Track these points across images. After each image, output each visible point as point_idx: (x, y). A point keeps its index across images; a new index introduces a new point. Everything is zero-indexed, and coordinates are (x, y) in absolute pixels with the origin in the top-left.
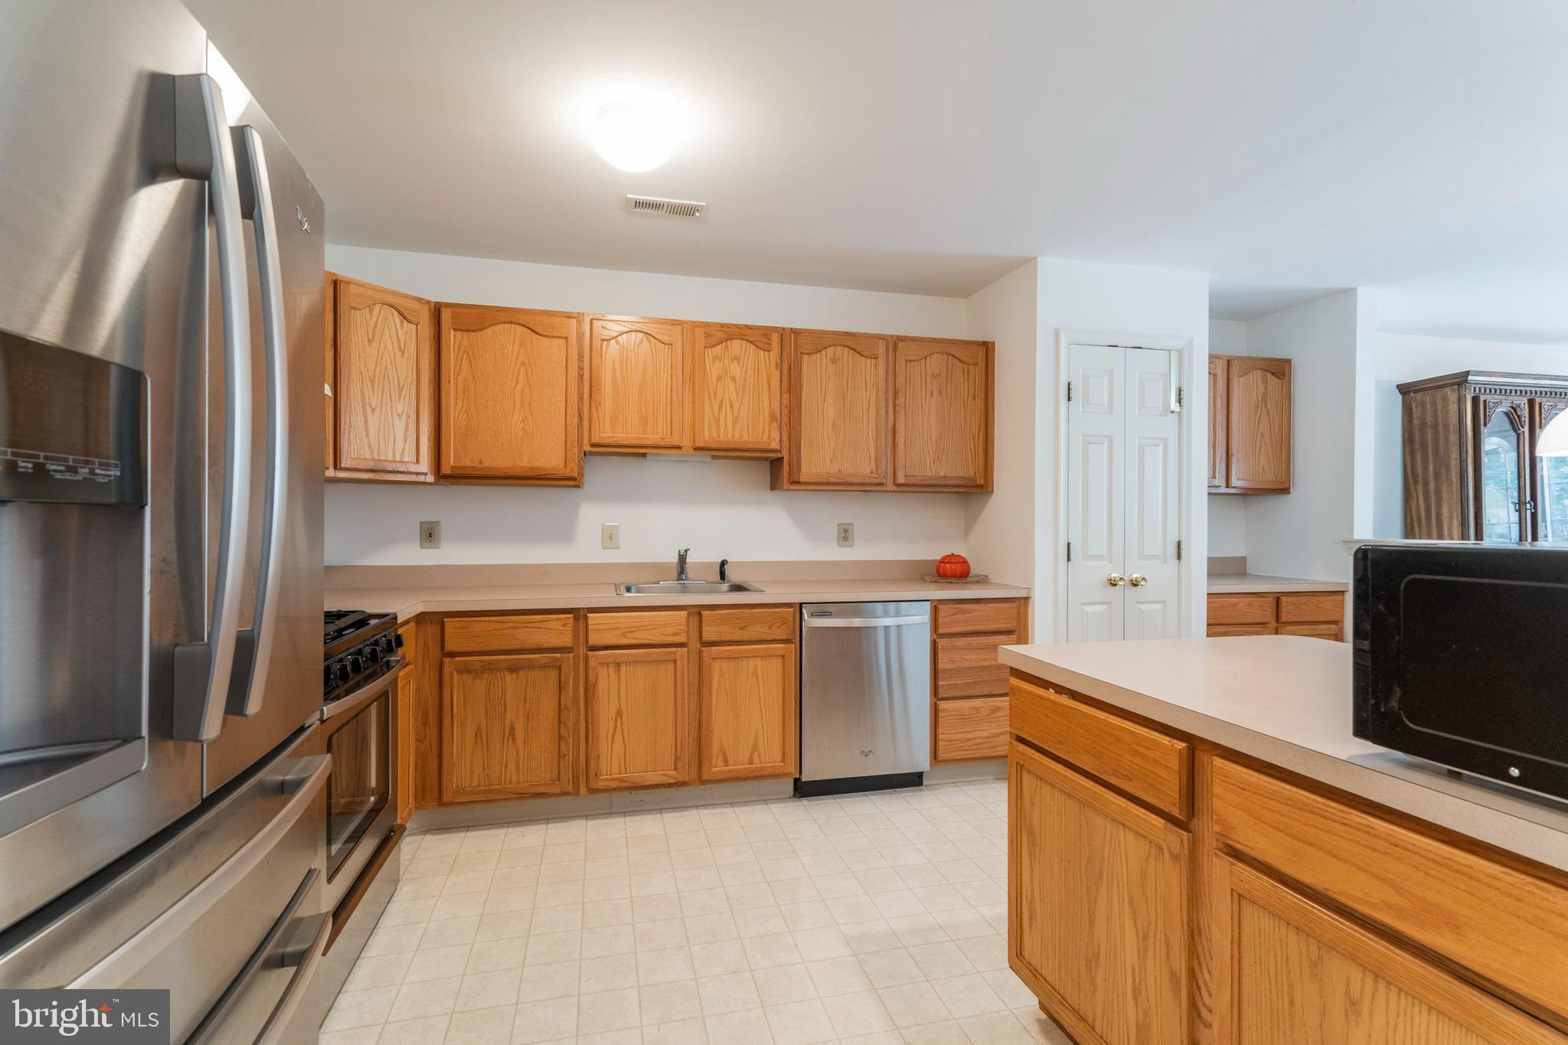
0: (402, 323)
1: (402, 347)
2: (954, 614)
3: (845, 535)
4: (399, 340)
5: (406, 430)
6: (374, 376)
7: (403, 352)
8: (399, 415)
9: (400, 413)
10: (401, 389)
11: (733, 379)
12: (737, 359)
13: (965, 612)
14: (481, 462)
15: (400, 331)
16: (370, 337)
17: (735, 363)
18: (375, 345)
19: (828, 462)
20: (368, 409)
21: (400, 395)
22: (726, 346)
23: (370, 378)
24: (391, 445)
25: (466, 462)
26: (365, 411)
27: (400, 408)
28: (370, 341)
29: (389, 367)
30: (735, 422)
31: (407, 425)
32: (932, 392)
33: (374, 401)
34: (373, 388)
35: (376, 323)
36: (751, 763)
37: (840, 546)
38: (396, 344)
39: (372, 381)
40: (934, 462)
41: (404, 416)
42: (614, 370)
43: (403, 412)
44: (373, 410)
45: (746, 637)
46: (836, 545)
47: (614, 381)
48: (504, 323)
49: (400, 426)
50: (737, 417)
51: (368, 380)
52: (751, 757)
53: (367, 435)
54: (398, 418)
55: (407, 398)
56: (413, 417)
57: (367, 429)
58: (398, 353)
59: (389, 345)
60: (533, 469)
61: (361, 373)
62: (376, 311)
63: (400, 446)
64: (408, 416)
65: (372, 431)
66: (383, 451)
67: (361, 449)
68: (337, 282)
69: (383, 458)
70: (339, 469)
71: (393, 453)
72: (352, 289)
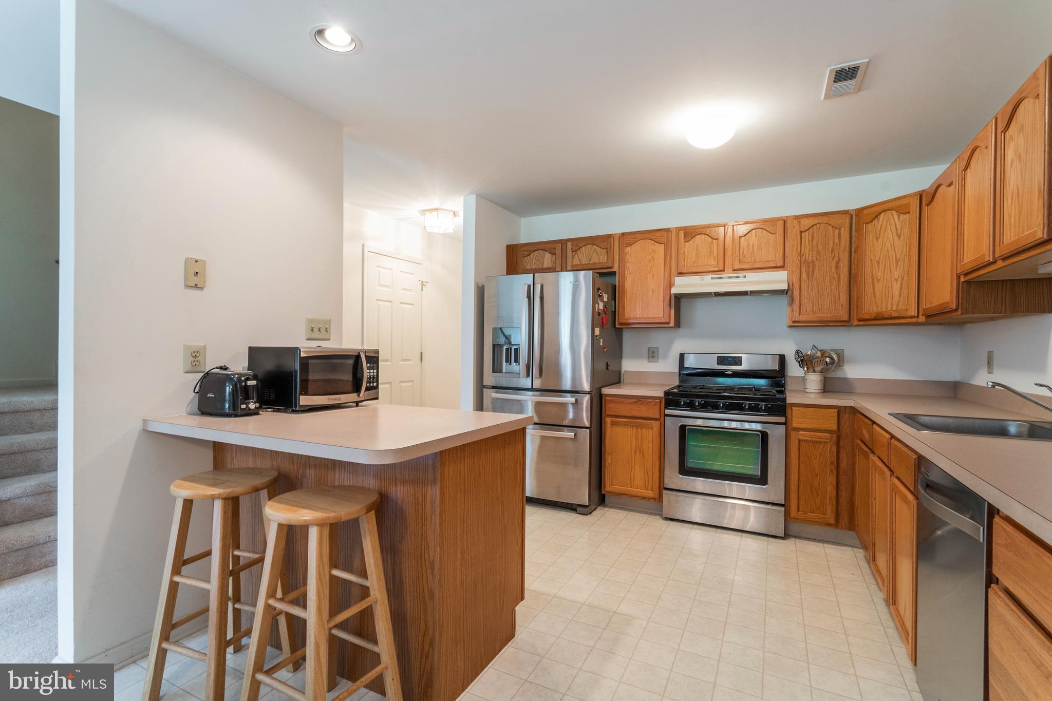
0: (899, 217)
1: (899, 233)
4: (897, 229)
5: (901, 288)
6: (880, 259)
7: (899, 236)
8: (896, 279)
9: (896, 278)
10: (897, 261)
11: (1021, 158)
12: (1022, 128)
15: (897, 223)
16: (878, 236)
18: (880, 240)
20: (876, 281)
21: (897, 265)
22: (1017, 119)
23: (877, 262)
24: (890, 301)
25: (929, 307)
26: (873, 283)
27: (896, 274)
28: (877, 239)
29: (890, 250)
30: (1020, 214)
31: (901, 284)
33: (879, 274)
34: (878, 267)
35: (882, 225)
38: (895, 233)
39: (878, 263)
41: (900, 279)
43: (898, 277)
44: (878, 281)
45: (901, 477)
47: (969, 206)
48: (938, 188)
49: (896, 287)
50: (1021, 206)
51: (875, 263)
53: (875, 297)
54: (895, 282)
55: (902, 268)
56: (905, 279)
57: (874, 293)
58: (896, 238)
59: (890, 236)
61: (871, 260)
62: (881, 219)
63: (896, 299)
64: (903, 278)
65: (877, 293)
66: (884, 305)
67: (870, 307)
68: (860, 211)
69: (884, 309)
70: (860, 320)
71: (892, 304)
72: (865, 212)
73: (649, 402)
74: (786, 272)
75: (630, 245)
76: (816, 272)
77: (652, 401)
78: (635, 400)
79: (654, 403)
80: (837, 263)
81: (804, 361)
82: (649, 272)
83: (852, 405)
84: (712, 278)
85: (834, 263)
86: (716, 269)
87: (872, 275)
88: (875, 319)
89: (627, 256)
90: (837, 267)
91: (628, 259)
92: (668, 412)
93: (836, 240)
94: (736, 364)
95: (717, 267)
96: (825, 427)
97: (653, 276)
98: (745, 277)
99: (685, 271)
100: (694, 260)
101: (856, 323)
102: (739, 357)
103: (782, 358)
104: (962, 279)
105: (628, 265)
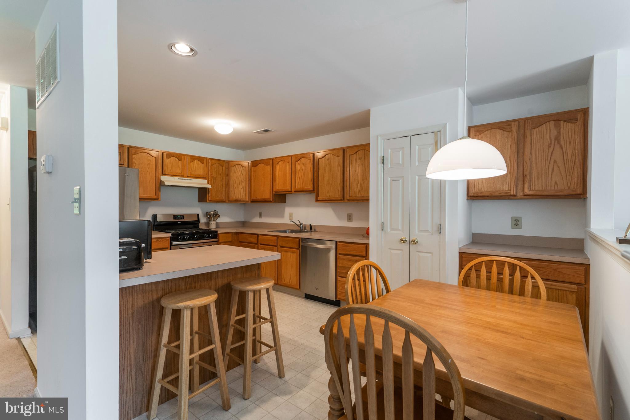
0: (242, 168)
2: (343, 247)
3: (350, 218)
5: (243, 191)
7: (243, 174)
10: (242, 182)
11: (302, 170)
12: (303, 164)
13: (347, 246)
14: (257, 198)
17: (303, 165)
18: (236, 174)
19: (326, 193)
20: (235, 188)
21: (242, 184)
22: (301, 161)
24: (240, 195)
25: (255, 198)
26: (234, 188)
28: (235, 173)
29: (239, 178)
30: (303, 183)
31: (243, 190)
32: (359, 165)
33: (236, 186)
35: (236, 169)
36: (289, 283)
37: (348, 221)
38: (241, 173)
39: (236, 182)
40: (360, 191)
42: (278, 172)
43: (242, 187)
44: (236, 188)
45: (288, 246)
46: (347, 220)
47: (278, 174)
48: (260, 164)
49: (242, 191)
50: (303, 181)
52: (290, 281)
53: (234, 193)
54: (241, 189)
56: (245, 188)
57: (234, 192)
58: (241, 175)
59: (239, 173)
60: (264, 199)
61: (233, 180)
62: (236, 166)
63: (242, 195)
64: (244, 188)
65: (235, 192)
66: (238, 196)
67: (233, 196)
68: (228, 162)
69: (238, 198)
70: (228, 201)
71: (240, 197)
72: (231, 163)
73: (163, 240)
74: (207, 180)
75: (135, 154)
76: (216, 182)
77: (165, 240)
78: (156, 240)
79: (166, 240)
80: (222, 179)
81: (208, 216)
82: (147, 171)
83: (236, 231)
84: (178, 179)
85: (221, 179)
86: (181, 175)
87: (233, 185)
88: (235, 201)
89: (134, 160)
90: (222, 181)
91: (134, 162)
92: (174, 243)
93: (222, 171)
94: (182, 219)
95: (181, 174)
96: (229, 240)
97: (150, 173)
98: (192, 180)
99: (167, 174)
100: (171, 169)
101: (227, 202)
102: (182, 215)
103: (198, 215)
104: (274, 193)
105: (134, 165)
